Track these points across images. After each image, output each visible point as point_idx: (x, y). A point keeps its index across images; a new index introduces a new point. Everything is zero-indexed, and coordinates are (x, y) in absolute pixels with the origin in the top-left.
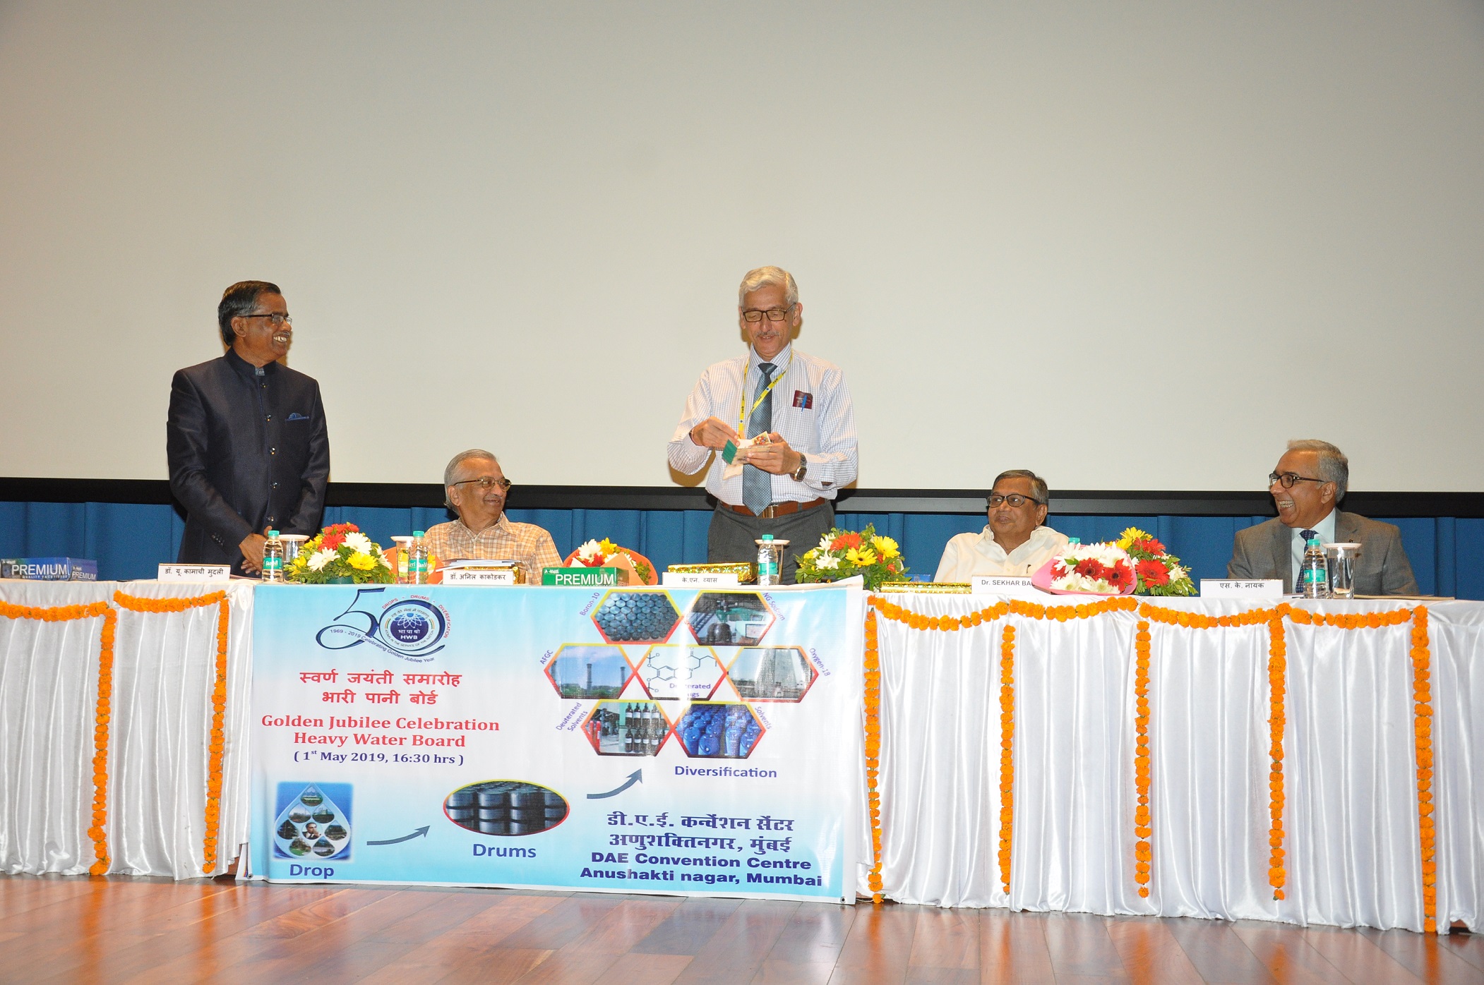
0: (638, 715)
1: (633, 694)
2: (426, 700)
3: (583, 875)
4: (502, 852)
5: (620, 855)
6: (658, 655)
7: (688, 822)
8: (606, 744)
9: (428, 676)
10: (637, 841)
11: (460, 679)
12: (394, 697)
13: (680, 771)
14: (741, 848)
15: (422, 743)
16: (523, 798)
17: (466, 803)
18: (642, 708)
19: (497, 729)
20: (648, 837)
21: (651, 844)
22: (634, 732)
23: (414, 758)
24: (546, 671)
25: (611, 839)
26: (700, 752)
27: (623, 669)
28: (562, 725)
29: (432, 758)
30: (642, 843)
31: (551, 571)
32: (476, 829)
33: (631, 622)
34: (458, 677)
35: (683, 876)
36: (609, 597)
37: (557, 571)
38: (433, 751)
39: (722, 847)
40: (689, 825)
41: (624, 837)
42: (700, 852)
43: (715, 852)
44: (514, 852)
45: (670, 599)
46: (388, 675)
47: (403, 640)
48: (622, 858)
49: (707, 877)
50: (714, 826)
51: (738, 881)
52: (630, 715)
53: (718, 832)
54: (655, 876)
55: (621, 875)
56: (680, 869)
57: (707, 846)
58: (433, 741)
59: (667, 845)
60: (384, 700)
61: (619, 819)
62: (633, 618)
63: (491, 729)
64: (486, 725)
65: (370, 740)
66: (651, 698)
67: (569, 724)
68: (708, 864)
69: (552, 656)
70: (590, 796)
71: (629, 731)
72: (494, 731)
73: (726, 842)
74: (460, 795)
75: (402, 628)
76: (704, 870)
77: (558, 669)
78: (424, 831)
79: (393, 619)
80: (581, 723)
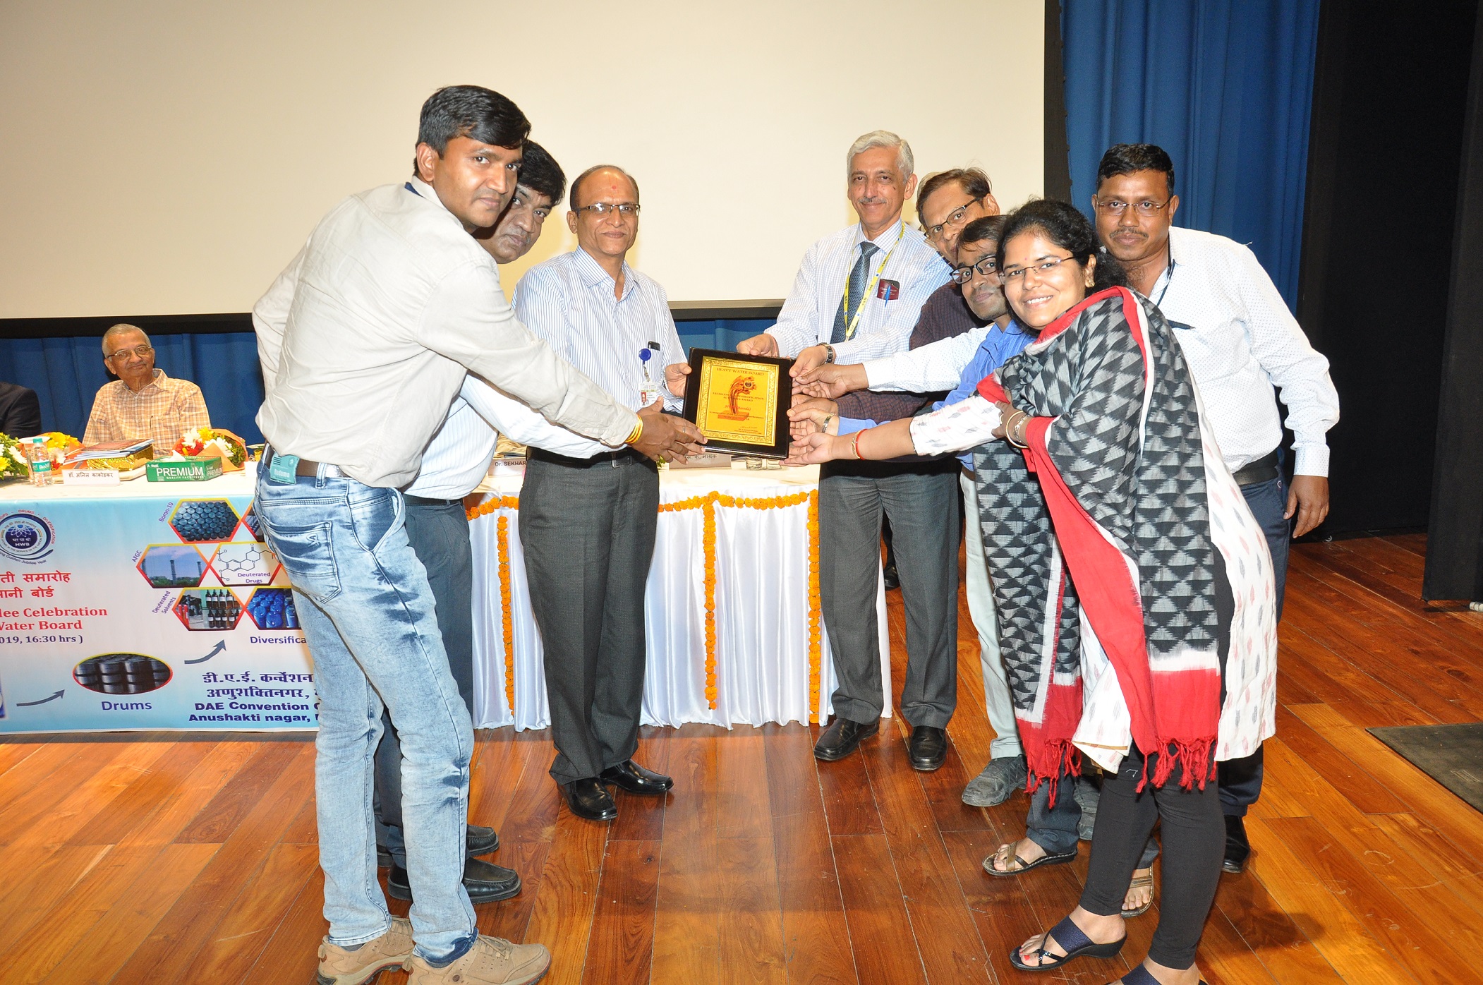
0: (216, 599)
1: (210, 582)
2: (45, 594)
3: (191, 719)
4: (125, 707)
5: (217, 704)
6: (226, 551)
7: (265, 678)
8: (193, 622)
9: (43, 575)
10: (228, 693)
11: (69, 576)
12: (18, 593)
13: (254, 640)
14: (308, 696)
15: (47, 627)
16: (134, 665)
17: (90, 671)
18: (218, 594)
19: (105, 614)
20: (237, 690)
21: (239, 694)
22: (214, 612)
23: (43, 639)
24: (138, 567)
25: (208, 693)
26: (268, 626)
27: (199, 563)
28: (157, 609)
29: (58, 639)
30: (233, 694)
31: (152, 466)
32: (102, 690)
33: (201, 525)
34: (68, 574)
35: (267, 718)
36: (181, 506)
37: (157, 466)
38: (57, 633)
39: (293, 696)
40: (266, 680)
41: (218, 691)
42: (277, 700)
43: (288, 699)
44: (134, 706)
45: (230, 505)
46: (9, 576)
47: (18, 547)
48: (218, 706)
49: (285, 718)
50: (285, 681)
51: (309, 720)
52: (209, 599)
53: (289, 685)
54: (246, 718)
55: (220, 718)
56: (264, 713)
57: (282, 696)
58: (56, 625)
59: (252, 695)
60: (11, 595)
61: (212, 678)
62: (203, 522)
63: (101, 614)
64: (96, 611)
65: (5, 627)
66: (224, 585)
67: (162, 608)
68: (284, 709)
69: (141, 555)
70: (187, 662)
71: (210, 612)
72: (103, 616)
73: (296, 692)
74: (85, 665)
75: (15, 537)
76: (283, 713)
77: (147, 564)
78: (60, 694)
79: (6, 530)
80: (172, 607)
